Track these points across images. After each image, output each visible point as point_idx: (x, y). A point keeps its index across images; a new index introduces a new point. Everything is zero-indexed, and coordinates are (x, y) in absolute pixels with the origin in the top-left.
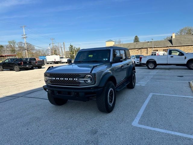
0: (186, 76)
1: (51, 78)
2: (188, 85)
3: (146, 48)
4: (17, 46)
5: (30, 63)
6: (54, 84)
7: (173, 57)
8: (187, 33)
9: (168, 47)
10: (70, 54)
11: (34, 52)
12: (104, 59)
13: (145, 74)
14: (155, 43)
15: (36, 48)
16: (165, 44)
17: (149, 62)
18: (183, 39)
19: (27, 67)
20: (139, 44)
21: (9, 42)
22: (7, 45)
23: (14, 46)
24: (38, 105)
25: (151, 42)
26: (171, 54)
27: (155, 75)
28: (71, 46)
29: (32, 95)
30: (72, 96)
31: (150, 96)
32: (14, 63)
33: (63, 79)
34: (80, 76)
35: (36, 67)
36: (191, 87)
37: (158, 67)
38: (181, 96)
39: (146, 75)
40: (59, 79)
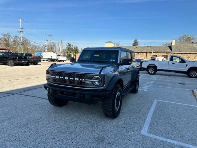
0: (188, 84)
1: (54, 77)
2: (191, 93)
3: (145, 53)
4: (12, 40)
5: (26, 58)
6: (56, 82)
7: (174, 63)
8: (186, 41)
9: (167, 53)
10: (67, 52)
11: (29, 47)
12: (111, 60)
13: (145, 78)
14: (154, 48)
15: (32, 43)
16: (164, 50)
17: (149, 67)
18: (182, 46)
19: (23, 63)
20: (139, 48)
21: (4, 35)
22: (2, 38)
23: (8, 39)
24: (36, 105)
25: (151, 46)
26: (172, 61)
27: (156, 81)
28: (69, 45)
29: (29, 93)
30: (77, 97)
31: (155, 102)
32: (8, 57)
33: (67, 78)
34: (88, 76)
35: (31, 63)
36: (195, 96)
37: (158, 72)
38: (187, 105)
39: (147, 80)
40: (63, 78)
